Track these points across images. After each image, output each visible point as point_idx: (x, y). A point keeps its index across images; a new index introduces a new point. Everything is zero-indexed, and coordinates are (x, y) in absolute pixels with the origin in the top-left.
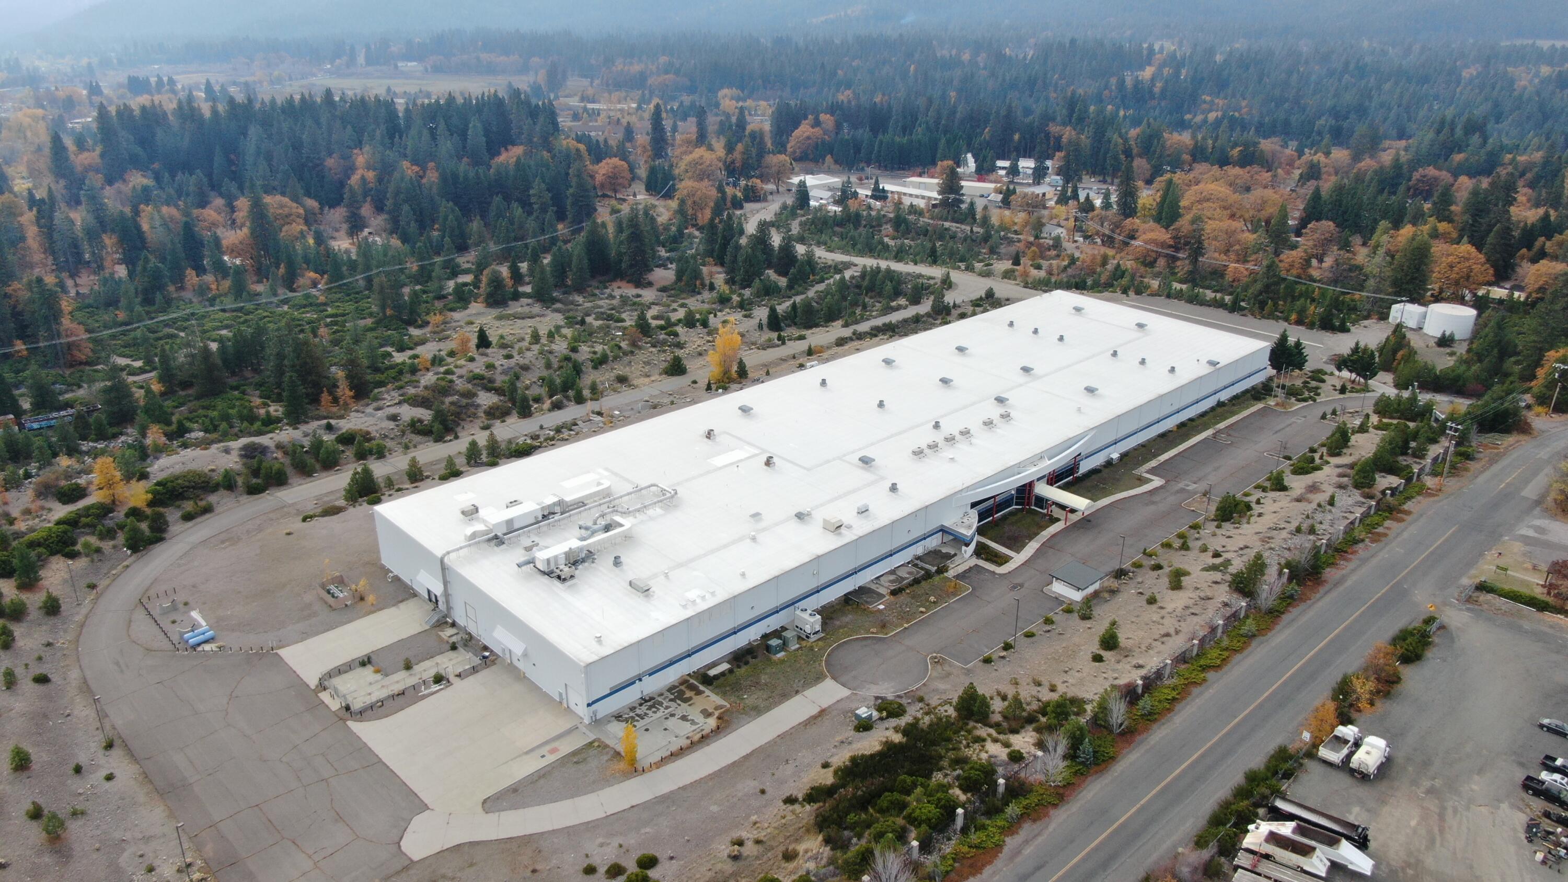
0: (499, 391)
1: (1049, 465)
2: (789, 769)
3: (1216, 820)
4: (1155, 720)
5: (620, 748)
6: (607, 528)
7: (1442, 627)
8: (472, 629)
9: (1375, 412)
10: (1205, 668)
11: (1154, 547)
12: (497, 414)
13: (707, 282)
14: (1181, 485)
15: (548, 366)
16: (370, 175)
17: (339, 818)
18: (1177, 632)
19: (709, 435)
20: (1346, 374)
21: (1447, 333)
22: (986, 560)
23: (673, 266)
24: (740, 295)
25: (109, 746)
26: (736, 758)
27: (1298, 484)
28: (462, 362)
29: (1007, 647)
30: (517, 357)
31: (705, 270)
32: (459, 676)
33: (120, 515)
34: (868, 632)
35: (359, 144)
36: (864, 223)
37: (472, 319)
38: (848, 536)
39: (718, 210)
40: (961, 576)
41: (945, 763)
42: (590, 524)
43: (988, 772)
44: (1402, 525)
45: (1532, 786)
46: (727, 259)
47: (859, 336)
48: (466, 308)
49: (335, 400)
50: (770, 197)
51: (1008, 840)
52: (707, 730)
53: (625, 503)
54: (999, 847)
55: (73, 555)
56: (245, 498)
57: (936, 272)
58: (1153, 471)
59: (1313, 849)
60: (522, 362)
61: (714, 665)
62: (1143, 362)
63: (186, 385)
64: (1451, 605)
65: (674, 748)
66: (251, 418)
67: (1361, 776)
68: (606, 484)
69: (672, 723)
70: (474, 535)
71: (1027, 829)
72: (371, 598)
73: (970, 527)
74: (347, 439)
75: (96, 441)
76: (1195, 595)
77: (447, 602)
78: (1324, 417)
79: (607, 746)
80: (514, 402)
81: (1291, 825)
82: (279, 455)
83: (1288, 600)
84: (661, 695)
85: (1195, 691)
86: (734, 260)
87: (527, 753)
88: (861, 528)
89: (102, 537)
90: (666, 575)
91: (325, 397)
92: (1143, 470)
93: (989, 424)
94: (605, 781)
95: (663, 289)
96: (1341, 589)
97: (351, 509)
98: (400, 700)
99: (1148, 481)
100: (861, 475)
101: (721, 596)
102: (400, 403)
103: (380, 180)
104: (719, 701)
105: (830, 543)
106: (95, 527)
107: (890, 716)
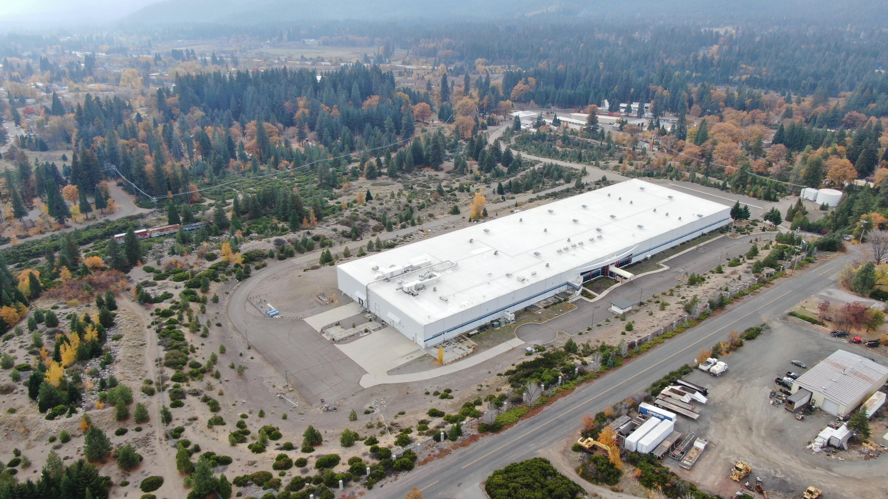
0: (378, 220)
1: (616, 259)
2: (500, 366)
3: (654, 385)
4: (640, 354)
5: (437, 357)
6: (430, 277)
7: (768, 328)
8: (377, 314)
9: (776, 240)
10: (664, 338)
11: (658, 294)
12: (378, 229)
13: (469, 169)
14: (676, 270)
15: (399, 209)
17: (336, 375)
18: (657, 325)
19: (471, 241)
20: (768, 222)
21: (825, 204)
22: (586, 296)
23: (453, 160)
24: (485, 176)
25: (249, 348)
26: (480, 362)
27: (728, 270)
28: (361, 206)
29: (589, 329)
30: (385, 204)
31: (468, 162)
32: (374, 330)
33: (232, 266)
34: (534, 322)
35: (299, 95)
36: (547, 138)
37: (361, 185)
38: (527, 284)
39: (474, 131)
40: (575, 303)
41: (558, 365)
42: (423, 275)
43: (573, 368)
44: (768, 289)
45: (779, 381)
46: (479, 158)
47: (540, 198)
48: (358, 180)
49: (309, 222)
50: (501, 123)
51: (577, 388)
52: (469, 352)
53: (437, 268)
54: (573, 389)
55: (218, 281)
56: (278, 262)
57: (579, 167)
58: (665, 263)
59: (685, 394)
60: (387, 206)
61: (472, 331)
62: (667, 214)
63: (243, 213)
64: (776, 320)
65: (457, 358)
66: (275, 228)
67: (714, 375)
68: (429, 260)
69: (455, 349)
70: (378, 278)
71: (584, 385)
72: (336, 302)
73: (579, 283)
74: (317, 238)
75: (214, 236)
76: (669, 312)
77: (368, 303)
78: (751, 242)
79: (431, 356)
80: (385, 225)
81: (680, 387)
82: (289, 244)
83: (705, 315)
84: (451, 340)
85: (659, 345)
86: (483, 159)
87: (402, 357)
88: (533, 281)
89: (227, 275)
90: (454, 295)
91: (305, 220)
92: (660, 263)
93: (592, 240)
94: (431, 367)
95: (448, 172)
96: (731, 313)
97: (323, 268)
98: (353, 338)
99: (662, 267)
100: (535, 260)
101: (476, 304)
102: (336, 224)
104: (474, 343)
105: (520, 286)
106: (224, 270)
107: (539, 351)
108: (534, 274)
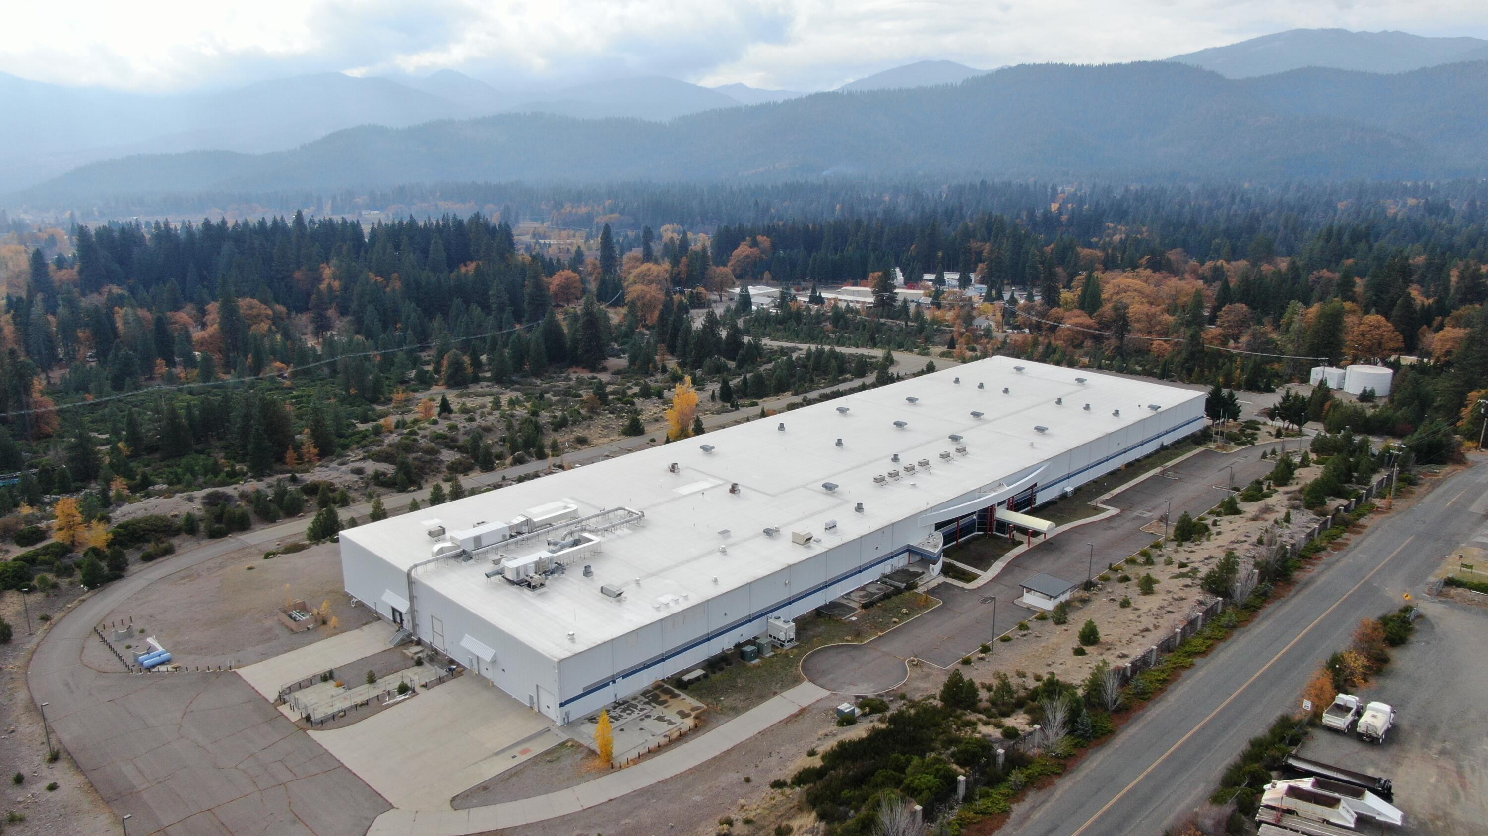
0: (461, 449)
1: (1008, 491)
2: (774, 760)
3: (1230, 781)
4: (1149, 699)
5: (595, 747)
6: (576, 543)
7: (1419, 616)
8: (438, 645)
9: (1312, 451)
10: (1190, 654)
11: (1119, 562)
12: (460, 468)
13: (660, 366)
14: (1136, 514)
15: (510, 427)
16: (336, 284)
17: (297, 819)
18: (1156, 627)
19: (673, 468)
20: (1279, 423)
21: (1368, 389)
22: (955, 577)
23: (626, 355)
24: (692, 374)
25: (54, 758)
26: (717, 753)
27: (1250, 509)
28: (425, 425)
29: (985, 649)
30: (479, 420)
31: (657, 357)
32: (425, 686)
34: (843, 640)
35: (327, 260)
36: (804, 320)
37: (434, 396)
38: (817, 549)
39: (667, 312)
40: (932, 591)
41: (938, 745)
42: (559, 540)
43: (985, 746)
44: (1358, 538)
46: (679, 343)
47: (809, 402)
48: (429, 390)
49: (300, 458)
50: (714, 305)
51: (1014, 807)
52: (685, 729)
53: (592, 524)
54: (1006, 813)
55: (27, 590)
56: (205, 542)
58: (1105, 502)
59: (1338, 801)
60: (483, 423)
61: (688, 671)
62: (1087, 407)
63: (152, 450)
64: (1423, 598)
65: (653, 744)
66: (215, 470)
67: (1370, 740)
68: (573, 507)
69: (647, 723)
70: (441, 551)
71: (1032, 797)
72: (333, 621)
73: (936, 546)
74: (312, 489)
75: (58, 494)
76: (1169, 597)
77: (413, 619)
78: (1264, 456)
79: (581, 746)
80: (476, 458)
81: (1312, 779)
82: (242, 503)
83: (1262, 597)
84: (635, 698)
85: (1185, 674)
86: (686, 343)
87: (497, 754)
88: (829, 542)
89: (59, 574)
90: (638, 582)
91: (290, 454)
92: (1097, 502)
93: (945, 456)
94: (579, 777)
95: (618, 372)
96: (1312, 588)
97: (314, 548)
98: (364, 709)
99: (1103, 510)
100: (826, 499)
101: (694, 600)
102: (364, 459)
103: (345, 289)
104: (695, 703)
105: (800, 554)
106: (52, 564)
107: (874, 710)
108: (831, 527)
